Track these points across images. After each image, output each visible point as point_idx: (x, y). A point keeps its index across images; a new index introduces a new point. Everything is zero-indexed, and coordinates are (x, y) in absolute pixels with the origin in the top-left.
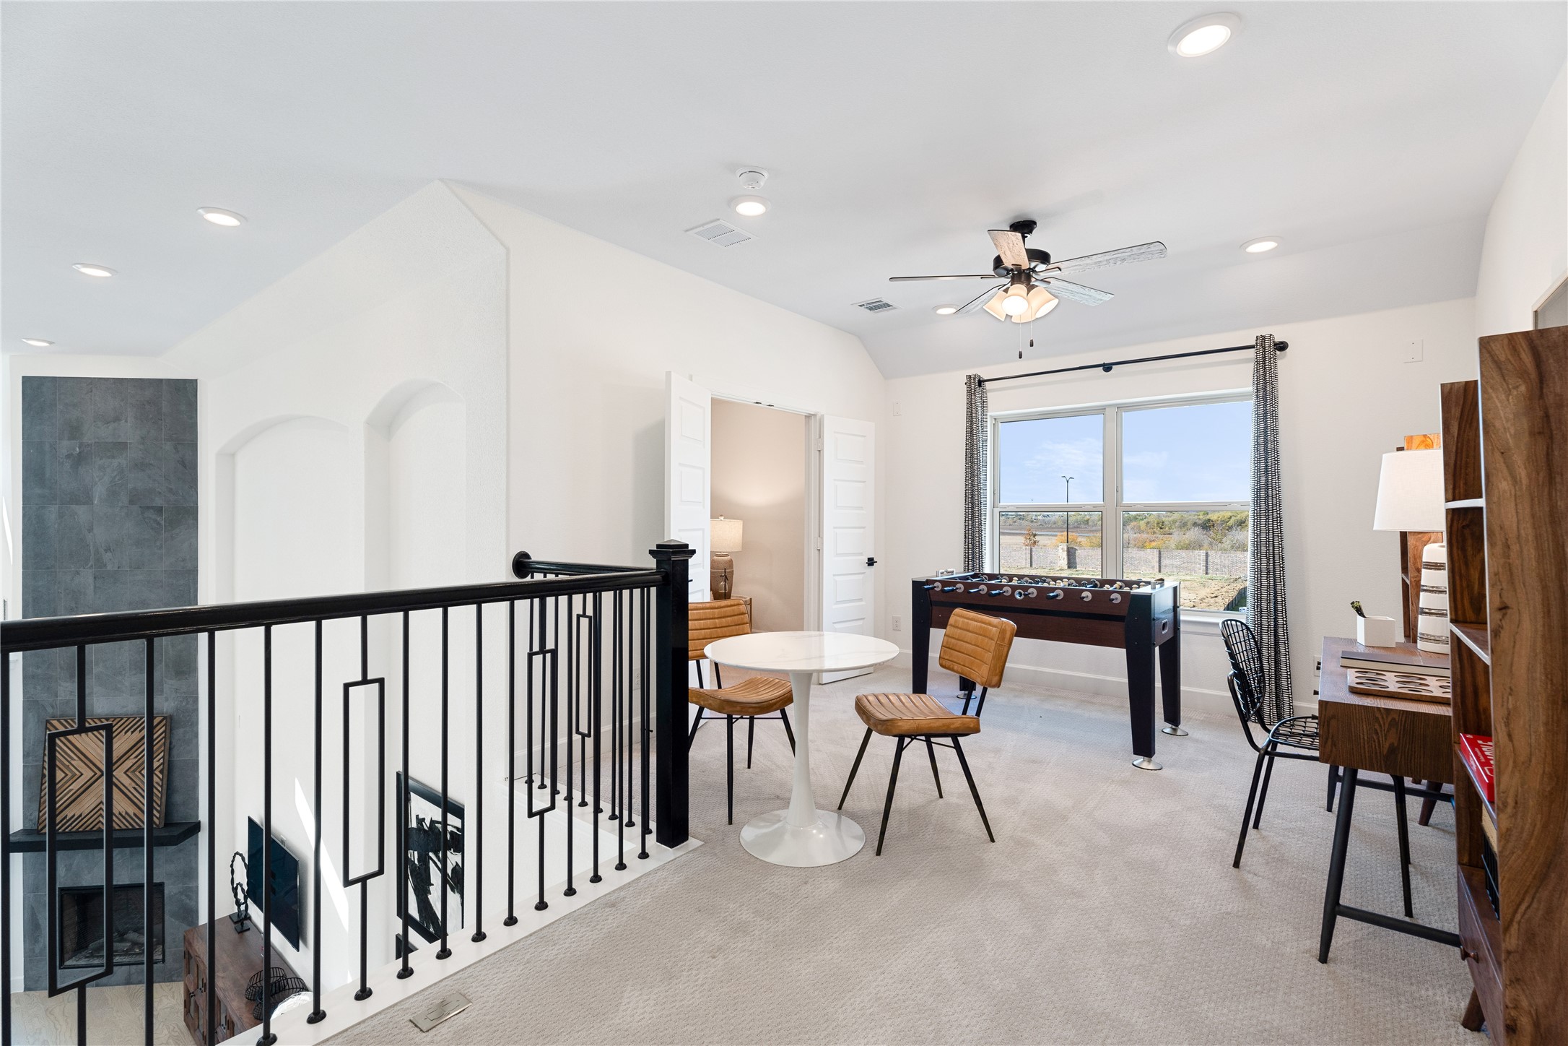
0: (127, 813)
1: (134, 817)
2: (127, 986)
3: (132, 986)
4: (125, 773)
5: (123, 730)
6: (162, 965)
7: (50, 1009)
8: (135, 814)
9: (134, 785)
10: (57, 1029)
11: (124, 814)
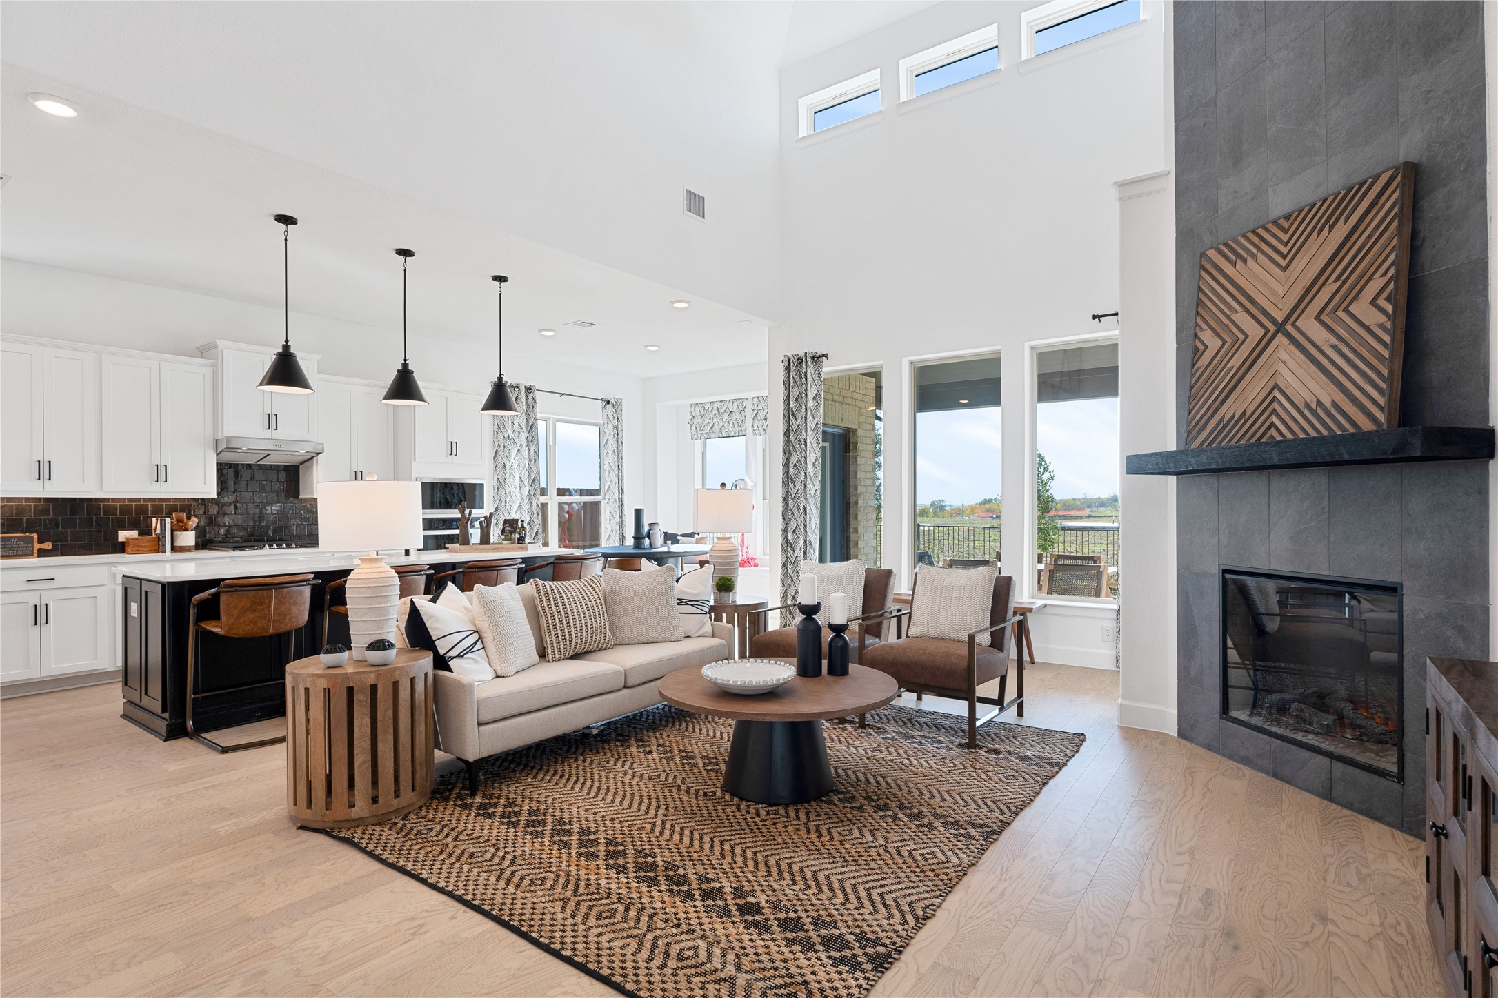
0: (1319, 403)
1: (1333, 411)
2: (1326, 802)
3: (1334, 806)
4: (1318, 318)
5: (1315, 227)
6: (1397, 786)
7: (1195, 770)
8: (1335, 404)
9: (1333, 340)
10: (1184, 796)
11: (1314, 406)
